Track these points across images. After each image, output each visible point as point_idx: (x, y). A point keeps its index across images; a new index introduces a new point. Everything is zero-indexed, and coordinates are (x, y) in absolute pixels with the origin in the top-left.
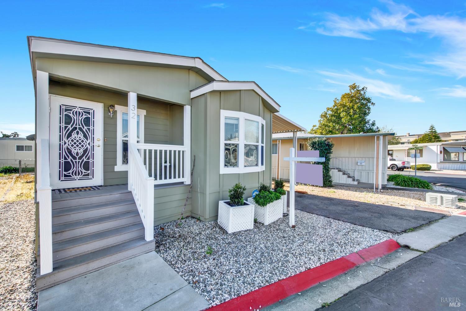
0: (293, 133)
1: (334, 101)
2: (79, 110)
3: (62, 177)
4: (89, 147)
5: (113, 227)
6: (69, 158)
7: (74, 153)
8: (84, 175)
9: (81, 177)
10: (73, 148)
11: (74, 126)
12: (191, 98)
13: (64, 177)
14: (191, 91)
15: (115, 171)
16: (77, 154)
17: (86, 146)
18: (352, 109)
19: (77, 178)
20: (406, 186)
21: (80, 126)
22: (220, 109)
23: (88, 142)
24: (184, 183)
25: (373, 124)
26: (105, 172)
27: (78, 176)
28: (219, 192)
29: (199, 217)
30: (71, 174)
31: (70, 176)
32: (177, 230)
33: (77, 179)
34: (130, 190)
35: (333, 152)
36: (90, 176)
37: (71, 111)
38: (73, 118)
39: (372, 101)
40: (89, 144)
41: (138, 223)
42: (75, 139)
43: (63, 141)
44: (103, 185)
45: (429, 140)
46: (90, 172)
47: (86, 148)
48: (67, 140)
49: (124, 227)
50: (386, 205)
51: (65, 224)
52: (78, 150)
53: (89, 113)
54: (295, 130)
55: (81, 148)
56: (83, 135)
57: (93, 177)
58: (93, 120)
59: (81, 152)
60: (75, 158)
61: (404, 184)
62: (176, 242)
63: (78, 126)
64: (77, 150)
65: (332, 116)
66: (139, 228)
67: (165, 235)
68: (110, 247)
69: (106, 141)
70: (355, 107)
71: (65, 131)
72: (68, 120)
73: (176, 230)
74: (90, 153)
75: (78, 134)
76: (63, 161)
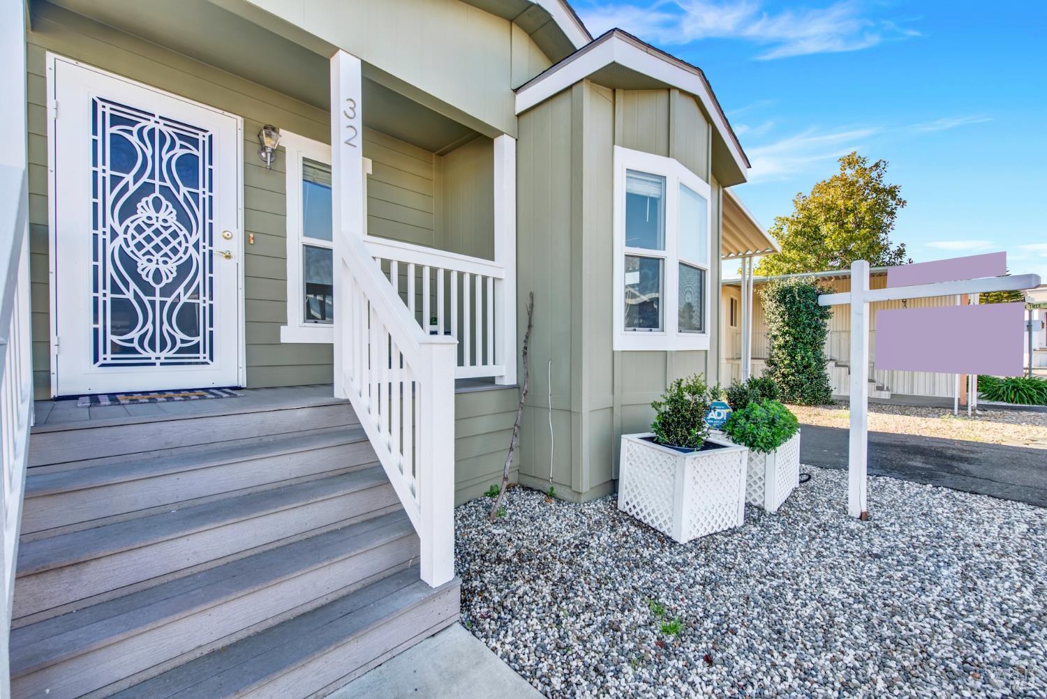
0: (740, 260)
1: (794, 201)
2: (161, 126)
3: (105, 352)
4: (198, 257)
5: (297, 531)
6: (128, 290)
7: (146, 271)
8: (181, 351)
9: (170, 354)
10: (144, 255)
11: (145, 179)
12: (518, 110)
13: (113, 353)
14: (516, 91)
15: (281, 344)
16: (158, 276)
17: (185, 253)
18: (852, 215)
19: (159, 358)
20: (1022, 401)
21: (165, 181)
22: (614, 144)
23: (192, 240)
24: (498, 382)
25: (900, 253)
26: (250, 345)
27: (161, 351)
28: (612, 407)
29: (552, 489)
30: (136, 345)
31: (133, 350)
32: (501, 531)
33: (158, 362)
34: (343, 397)
35: (835, 315)
36: (201, 355)
37: (133, 126)
38: (141, 148)
39: (900, 195)
40: (196, 246)
41: (383, 513)
42: (149, 226)
43: (104, 226)
44: (245, 385)
45: (995, 299)
46: (200, 339)
47: (185, 258)
48: (121, 224)
49: (336, 531)
50: (1034, 448)
51: (100, 523)
52: (160, 262)
53: (195, 142)
54: (749, 252)
55: (171, 258)
56: (175, 212)
57: (211, 358)
58: (207, 166)
59: (169, 270)
60: (149, 290)
61: (1015, 396)
62: (516, 579)
63: (157, 182)
64: (155, 262)
65: (797, 233)
66: (397, 535)
67: (468, 554)
68: (289, 621)
69: (252, 242)
70: (864, 207)
71: (111, 192)
72: (123, 155)
73: (495, 532)
74: (200, 278)
75: (157, 209)
76: (106, 296)
